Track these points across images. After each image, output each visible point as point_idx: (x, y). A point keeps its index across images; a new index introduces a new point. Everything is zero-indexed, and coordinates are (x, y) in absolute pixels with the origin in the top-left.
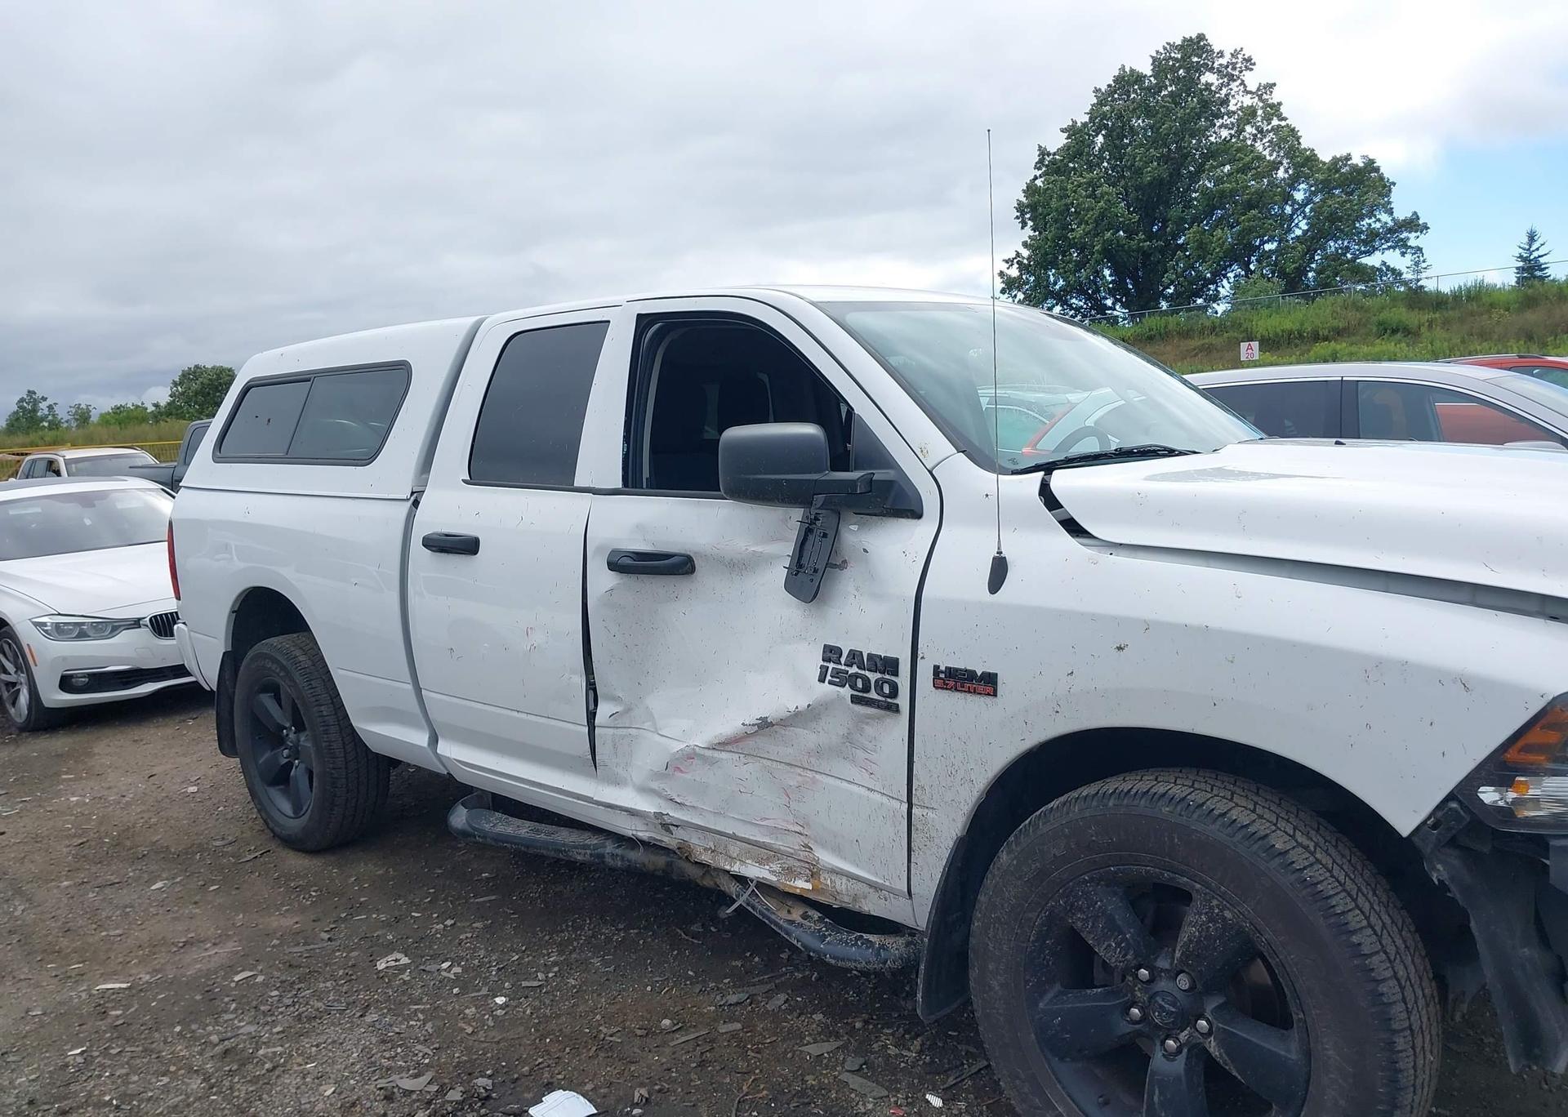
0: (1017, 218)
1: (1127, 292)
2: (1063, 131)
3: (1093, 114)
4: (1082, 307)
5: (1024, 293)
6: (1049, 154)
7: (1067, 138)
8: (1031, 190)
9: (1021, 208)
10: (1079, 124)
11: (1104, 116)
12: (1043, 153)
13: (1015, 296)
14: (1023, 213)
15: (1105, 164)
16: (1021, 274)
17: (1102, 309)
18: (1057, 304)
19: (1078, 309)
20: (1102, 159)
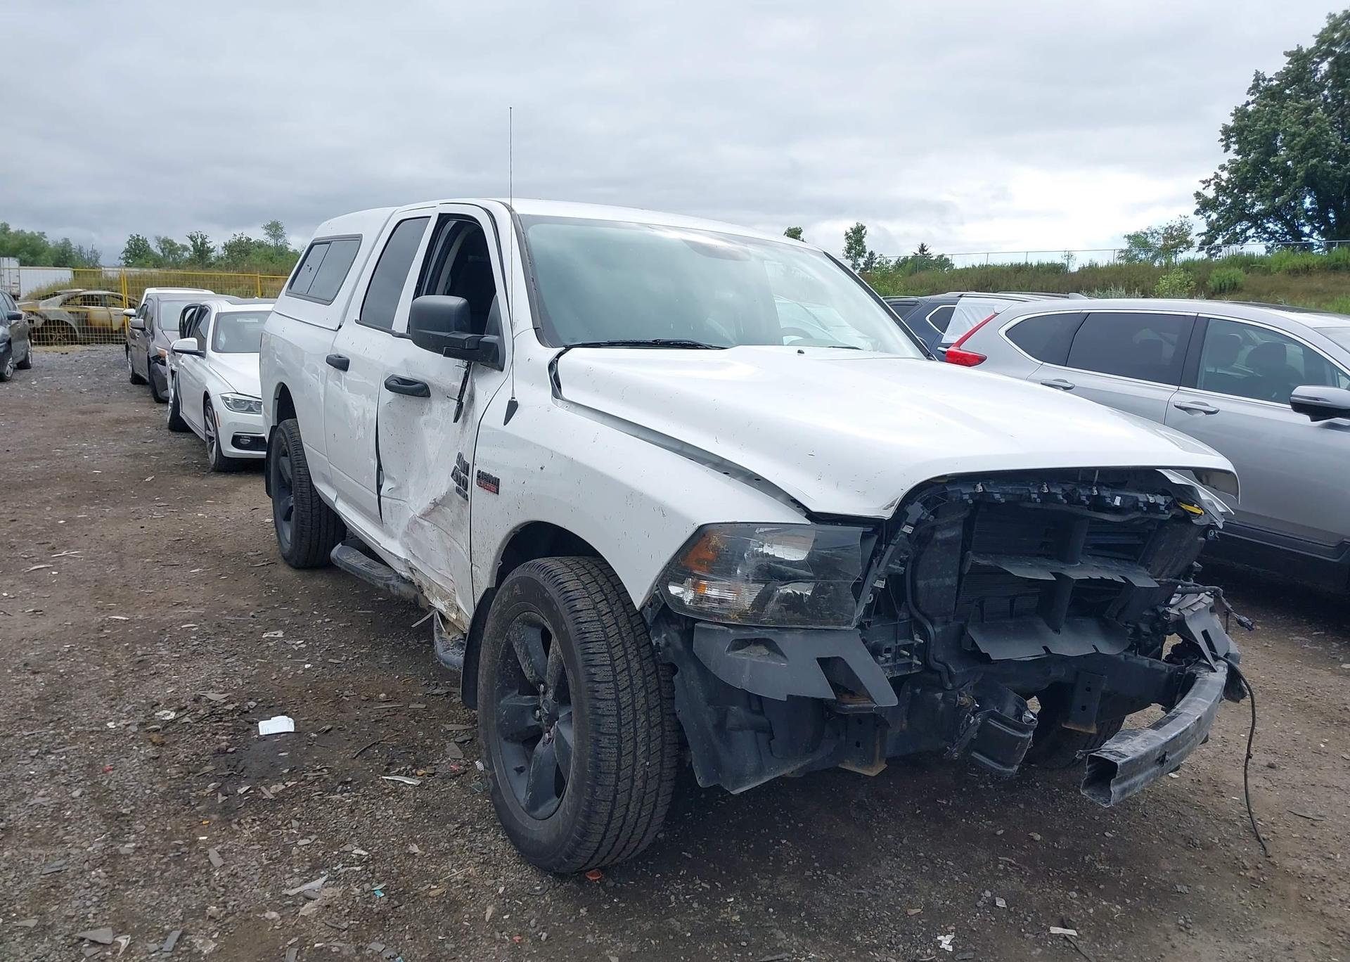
0: (1222, 140)
1: (1326, 220)
2: (1286, 54)
3: (1322, 39)
4: (1277, 232)
5: (1218, 214)
6: (1264, 80)
7: (1289, 63)
8: (1240, 114)
9: (1227, 132)
10: (1305, 50)
11: (1334, 43)
12: (1259, 77)
13: (1209, 216)
14: (1228, 137)
15: (1326, 92)
16: (1218, 196)
17: (1298, 235)
18: (1251, 227)
19: (1273, 234)
20: (1323, 87)
